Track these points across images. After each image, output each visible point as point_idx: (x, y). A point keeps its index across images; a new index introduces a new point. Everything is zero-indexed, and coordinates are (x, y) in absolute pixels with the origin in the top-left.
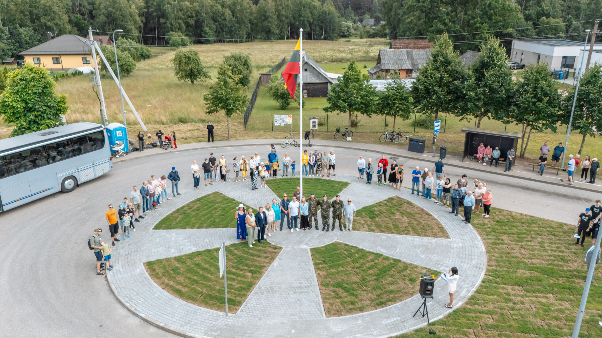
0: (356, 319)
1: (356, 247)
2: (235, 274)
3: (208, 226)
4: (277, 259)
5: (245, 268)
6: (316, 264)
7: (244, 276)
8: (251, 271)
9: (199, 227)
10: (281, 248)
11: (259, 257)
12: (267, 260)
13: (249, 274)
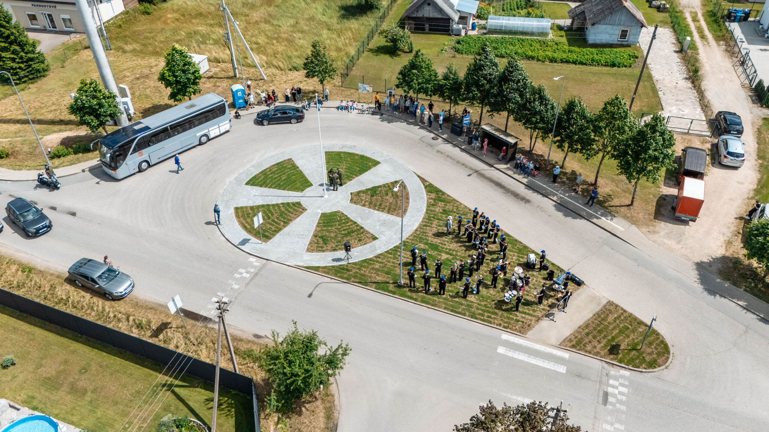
0: (318, 255)
1: (346, 216)
2: (275, 222)
3: (275, 188)
4: (301, 217)
5: (282, 219)
6: (319, 223)
7: (279, 224)
8: (284, 222)
9: (269, 188)
10: (306, 210)
11: (292, 213)
12: (295, 217)
13: (282, 223)
